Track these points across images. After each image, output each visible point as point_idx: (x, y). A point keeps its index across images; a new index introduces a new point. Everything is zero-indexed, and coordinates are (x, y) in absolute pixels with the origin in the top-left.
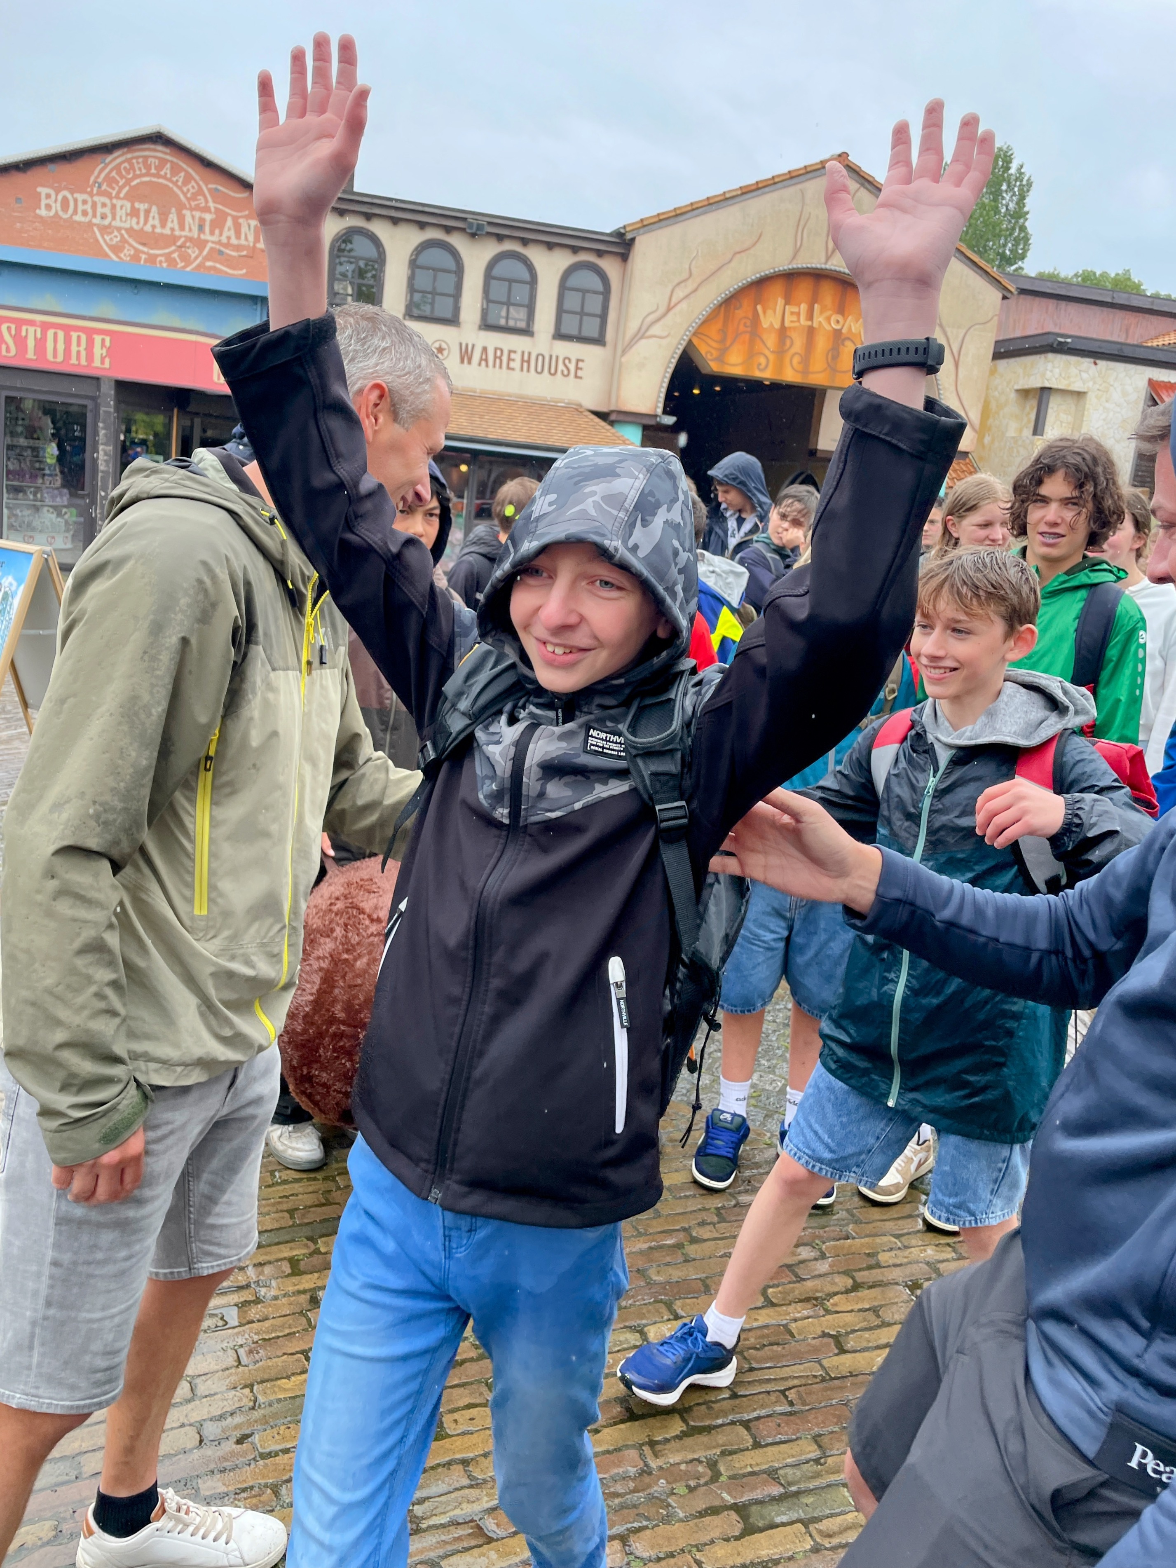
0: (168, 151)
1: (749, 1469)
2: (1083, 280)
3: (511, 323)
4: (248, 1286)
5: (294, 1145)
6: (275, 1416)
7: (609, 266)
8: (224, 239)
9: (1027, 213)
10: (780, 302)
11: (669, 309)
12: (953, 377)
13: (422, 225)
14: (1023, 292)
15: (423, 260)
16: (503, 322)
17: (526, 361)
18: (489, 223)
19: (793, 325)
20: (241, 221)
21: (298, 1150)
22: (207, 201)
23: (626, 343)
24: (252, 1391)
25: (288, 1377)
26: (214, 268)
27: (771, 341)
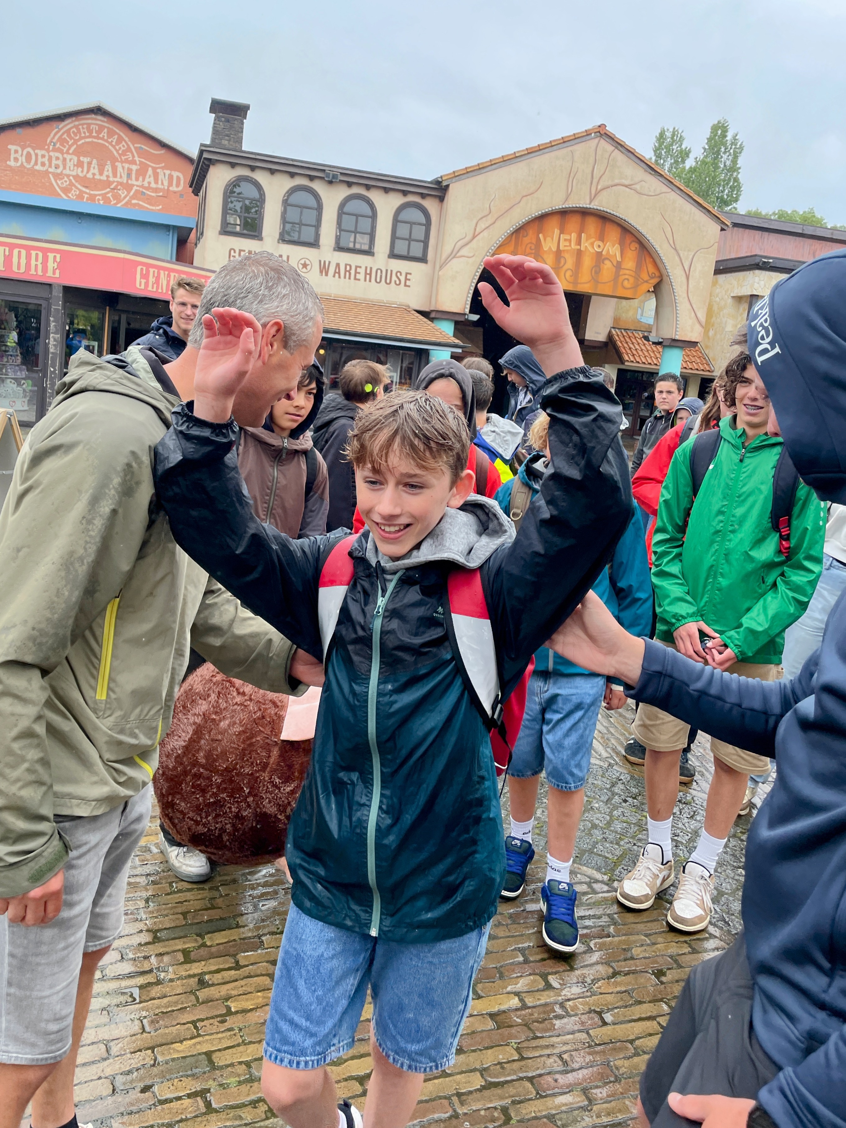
0: (105, 120)
1: (533, 1115)
2: (779, 217)
3: (358, 246)
4: (151, 971)
5: (188, 862)
6: (171, 1071)
7: (430, 205)
8: (146, 185)
9: (740, 168)
10: (557, 231)
11: (474, 237)
12: (685, 287)
13: (292, 175)
14: (735, 225)
15: (292, 200)
16: (351, 245)
17: (368, 274)
18: (341, 173)
19: (566, 248)
20: (159, 170)
21: (190, 866)
22: (133, 156)
23: (442, 261)
24: (153, 1052)
25: (181, 1042)
26: (138, 204)
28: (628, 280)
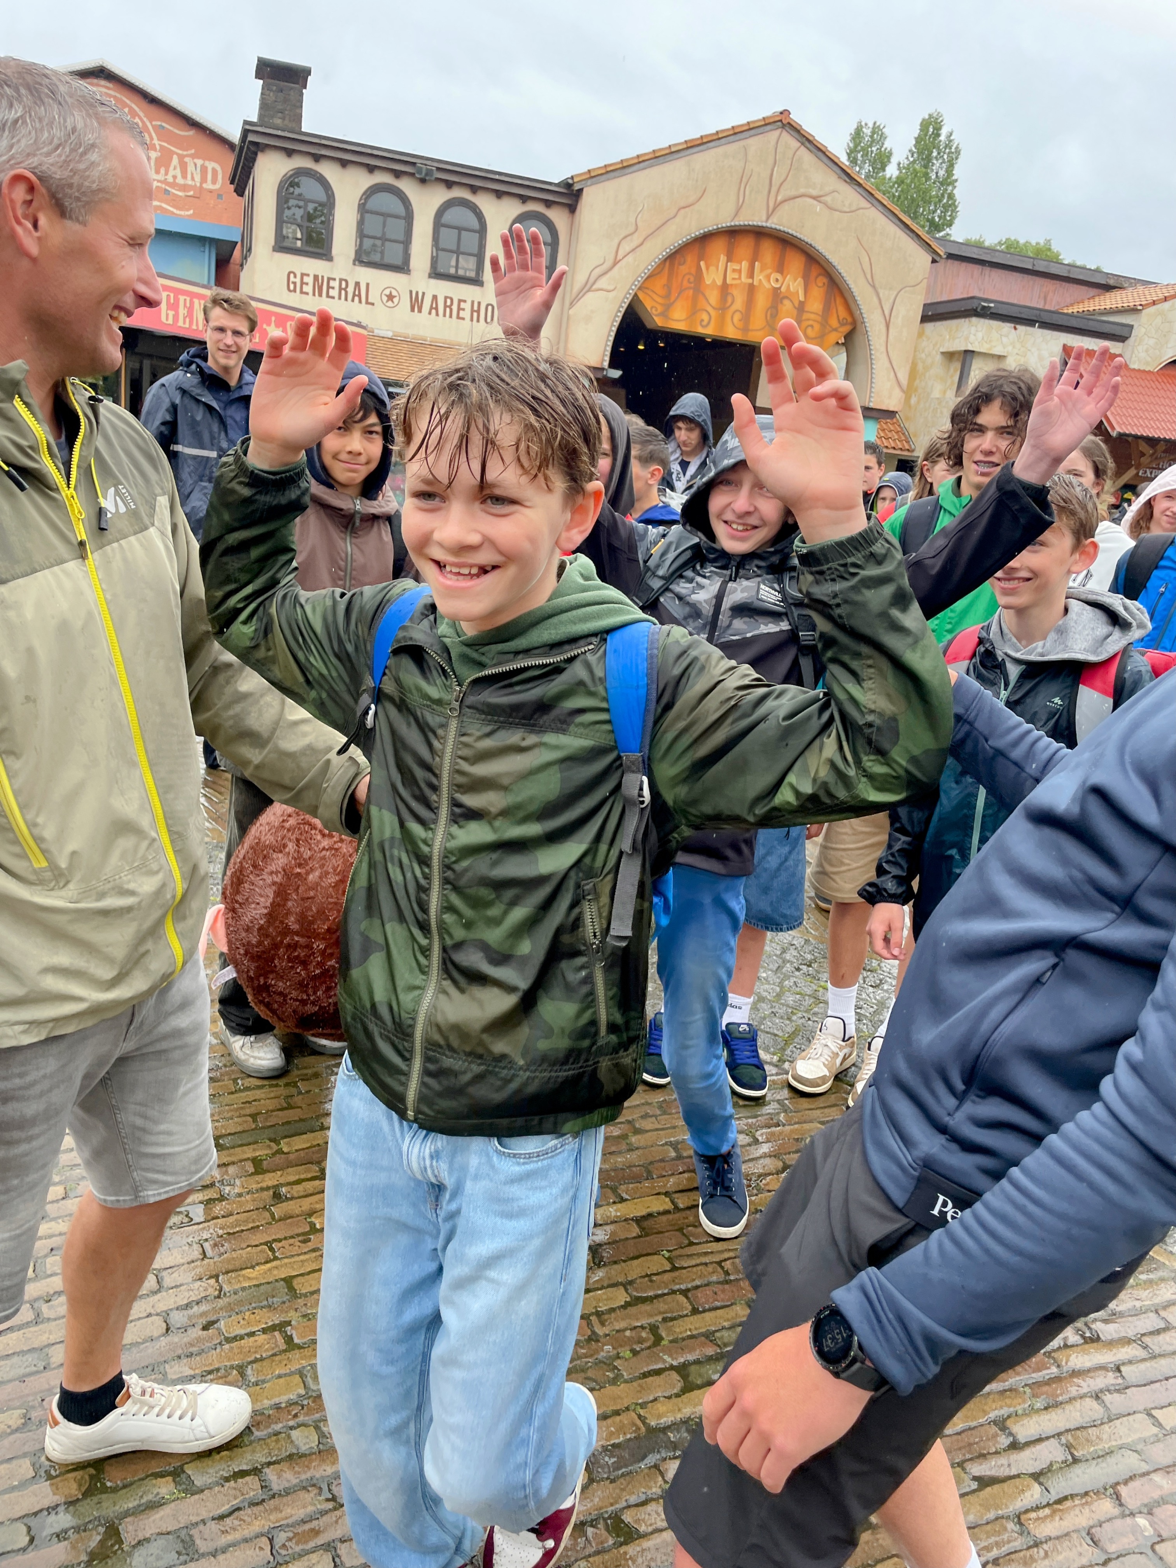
0: (110, 85)
1: (689, 1333)
2: (1007, 247)
3: (461, 272)
4: (212, 1185)
5: (256, 1054)
6: (240, 1303)
7: (557, 216)
9: (956, 180)
10: (723, 258)
11: (615, 263)
12: (884, 338)
13: (371, 169)
14: (951, 256)
15: (372, 204)
16: (452, 271)
17: (475, 311)
18: (438, 169)
19: (734, 282)
20: (187, 159)
21: (260, 1059)
22: (152, 139)
23: (574, 295)
24: (217, 1281)
25: (253, 1267)
27: (713, 297)
28: (812, 326)
